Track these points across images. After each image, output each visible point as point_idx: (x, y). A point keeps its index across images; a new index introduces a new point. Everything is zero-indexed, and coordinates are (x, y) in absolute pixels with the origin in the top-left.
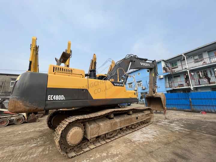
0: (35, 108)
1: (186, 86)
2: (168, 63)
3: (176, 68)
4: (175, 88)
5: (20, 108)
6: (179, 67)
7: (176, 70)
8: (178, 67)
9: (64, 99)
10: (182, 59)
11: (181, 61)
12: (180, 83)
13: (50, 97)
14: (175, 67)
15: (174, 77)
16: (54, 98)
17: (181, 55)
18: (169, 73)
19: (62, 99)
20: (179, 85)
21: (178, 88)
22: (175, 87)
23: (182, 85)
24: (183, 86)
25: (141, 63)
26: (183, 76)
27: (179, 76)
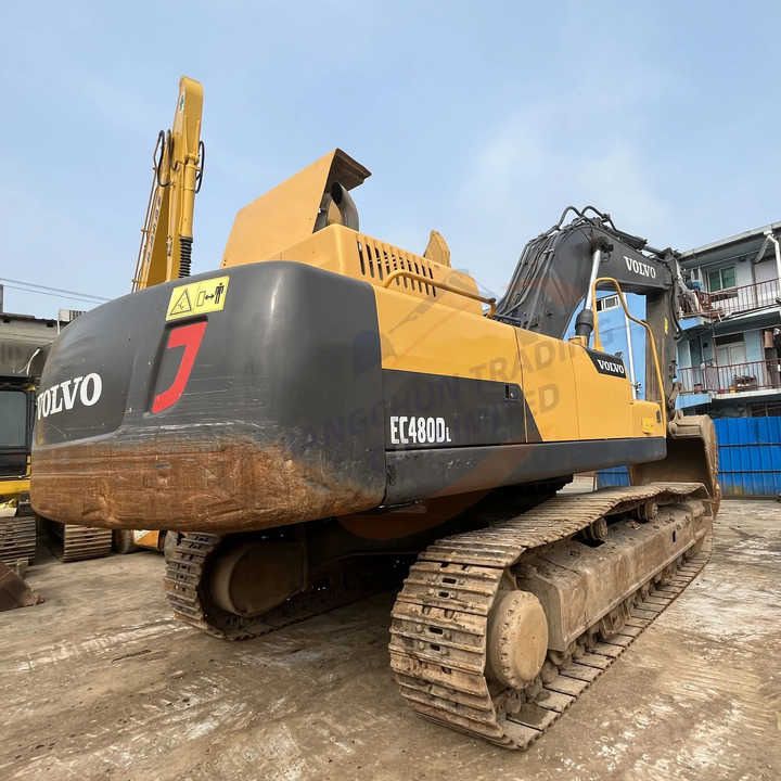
0: (350, 495)
1: (767, 387)
2: (696, 271)
3: (726, 297)
4: (719, 397)
5: (288, 492)
6: (740, 294)
7: (728, 307)
8: (736, 295)
9: (449, 440)
10: (762, 254)
11: (754, 263)
12: (742, 373)
13: (397, 424)
14: (723, 290)
15: (720, 341)
16: (410, 434)
17: (761, 236)
18: (702, 321)
19: (438, 440)
20: (738, 381)
21: (733, 395)
22: (720, 392)
23: (748, 382)
24: (756, 388)
25: (627, 258)
26: (758, 338)
27: (739, 338)
